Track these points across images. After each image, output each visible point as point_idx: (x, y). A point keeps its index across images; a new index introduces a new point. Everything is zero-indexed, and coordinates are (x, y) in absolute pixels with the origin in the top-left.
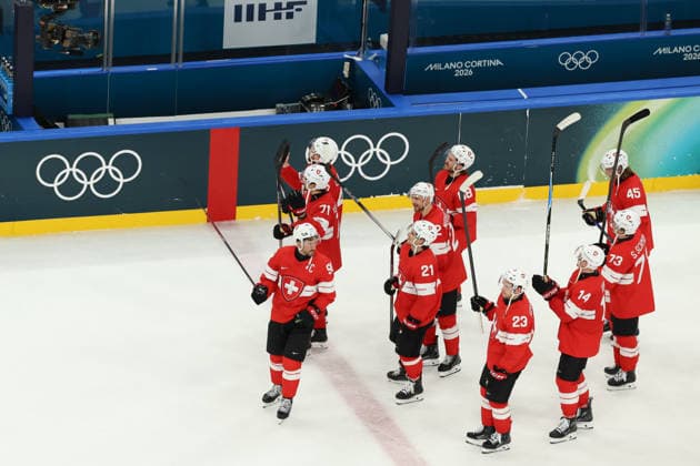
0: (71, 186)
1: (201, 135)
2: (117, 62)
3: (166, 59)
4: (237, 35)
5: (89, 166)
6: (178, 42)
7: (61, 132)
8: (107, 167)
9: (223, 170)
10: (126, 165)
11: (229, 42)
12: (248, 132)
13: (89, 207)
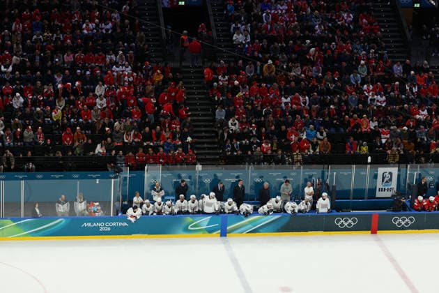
0: (342, 225)
1: (371, 215)
2: (353, 199)
3: (363, 199)
4: (379, 194)
5: (346, 221)
6: (366, 196)
7: (340, 213)
8: (350, 221)
9: (375, 223)
10: (354, 221)
11: (377, 196)
12: (380, 215)
13: (346, 229)
